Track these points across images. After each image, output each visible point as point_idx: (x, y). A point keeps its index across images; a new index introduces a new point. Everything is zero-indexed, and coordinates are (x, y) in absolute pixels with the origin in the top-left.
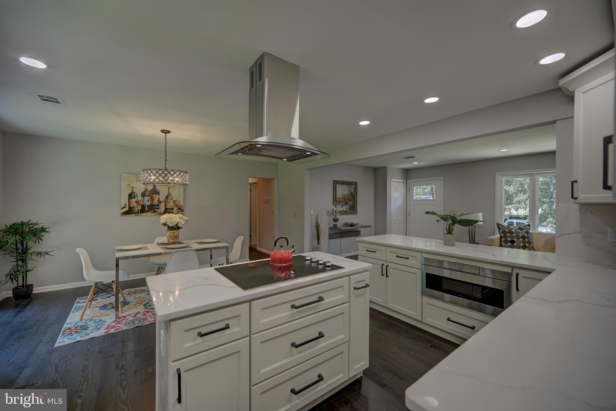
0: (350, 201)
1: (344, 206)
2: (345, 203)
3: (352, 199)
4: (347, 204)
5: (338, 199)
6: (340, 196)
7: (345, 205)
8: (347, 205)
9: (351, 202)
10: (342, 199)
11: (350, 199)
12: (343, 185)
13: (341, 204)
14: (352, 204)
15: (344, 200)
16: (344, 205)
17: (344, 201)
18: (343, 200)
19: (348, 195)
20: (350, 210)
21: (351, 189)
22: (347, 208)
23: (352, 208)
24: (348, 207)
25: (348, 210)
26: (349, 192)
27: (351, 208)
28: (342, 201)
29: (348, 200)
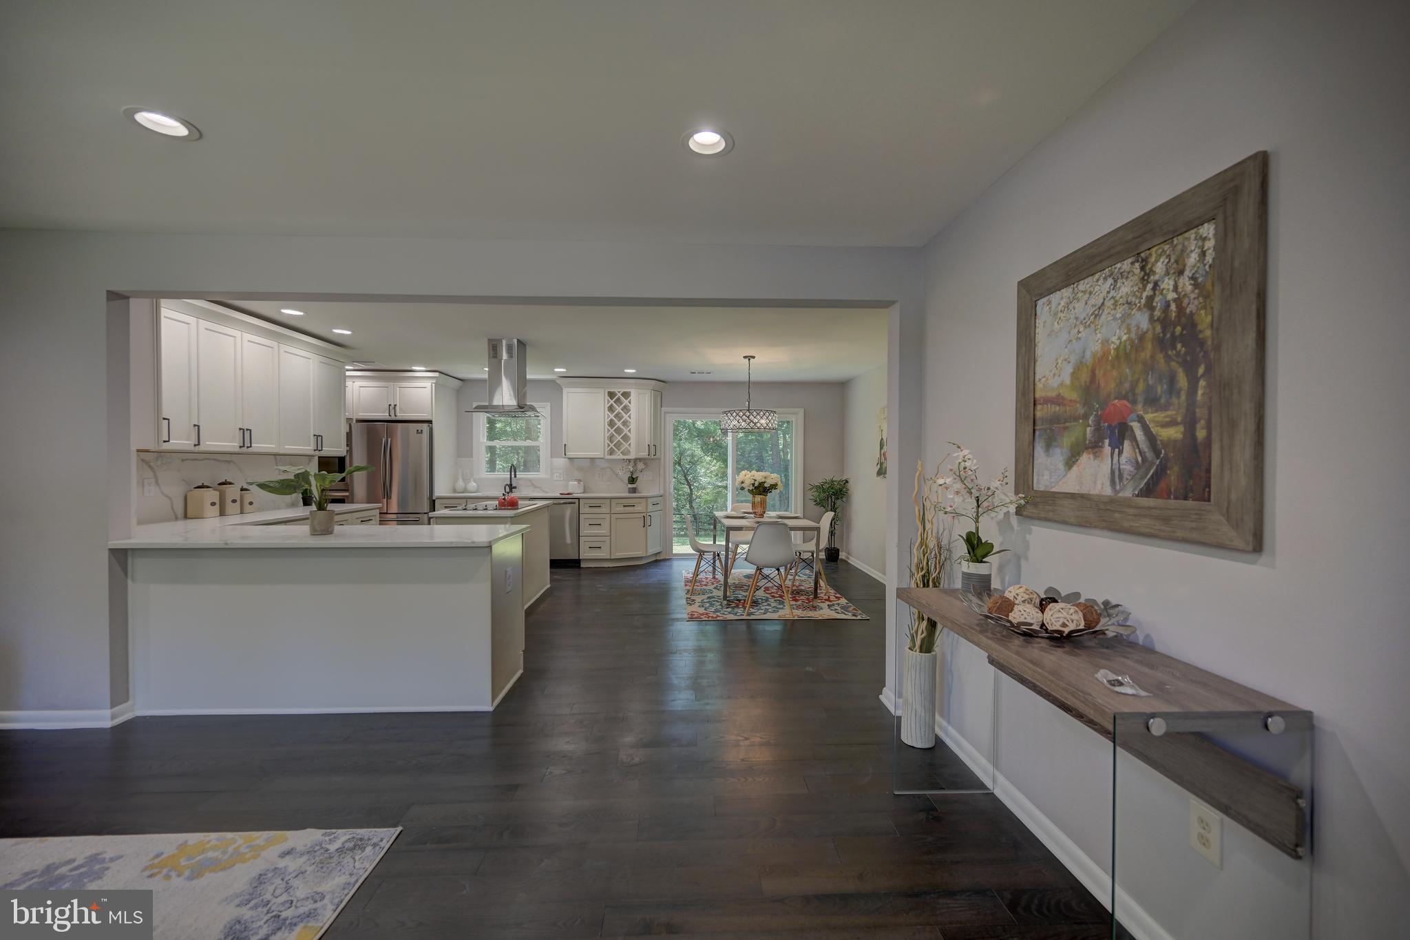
0: (1152, 401)
1: (1085, 458)
2: (1098, 429)
3: (1182, 381)
4: (1120, 434)
5: (1048, 401)
6: (1054, 383)
7: (1095, 447)
8: (1117, 445)
9: (1161, 416)
10: (1074, 396)
11: (1149, 389)
12: (1083, 285)
13: (1067, 440)
14: (1175, 433)
15: (1087, 404)
16: (1087, 448)
17: (1085, 417)
18: (1081, 411)
19: (1124, 355)
20: (1147, 492)
21: (1167, 284)
22: (1116, 476)
23: (1173, 475)
24: (1127, 468)
25: (1128, 493)
26: (1142, 320)
27: (1161, 472)
28: (1076, 419)
29: (1131, 396)
